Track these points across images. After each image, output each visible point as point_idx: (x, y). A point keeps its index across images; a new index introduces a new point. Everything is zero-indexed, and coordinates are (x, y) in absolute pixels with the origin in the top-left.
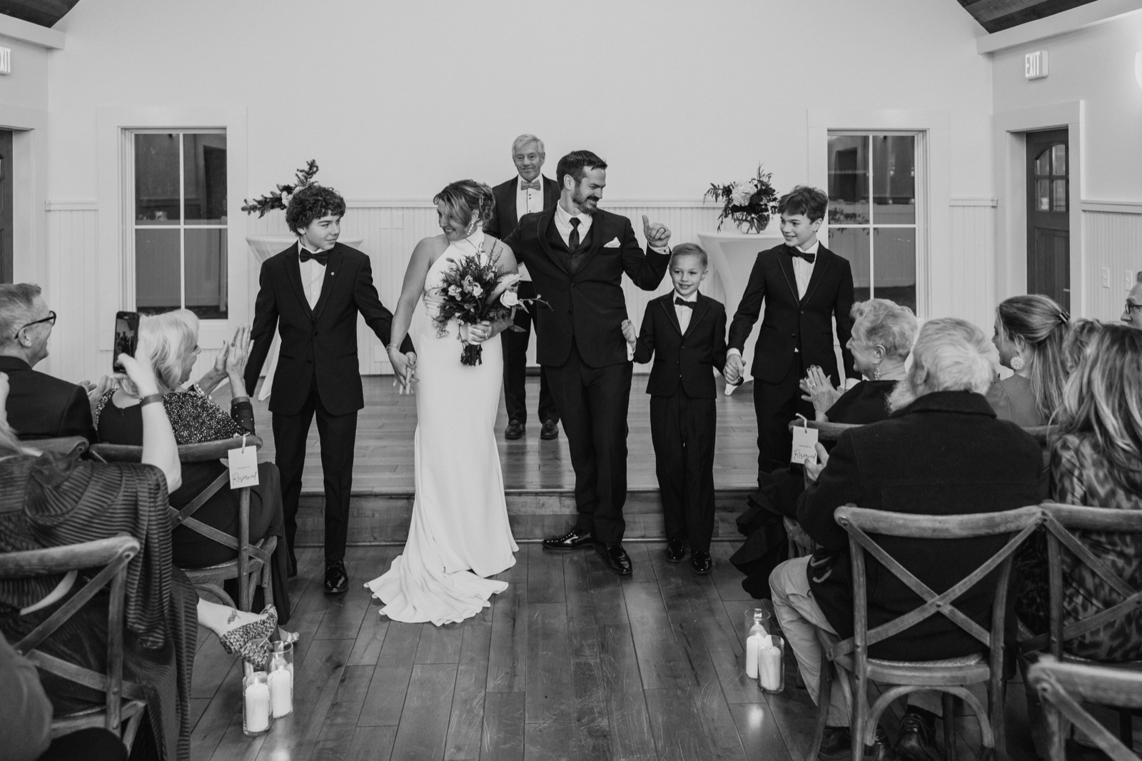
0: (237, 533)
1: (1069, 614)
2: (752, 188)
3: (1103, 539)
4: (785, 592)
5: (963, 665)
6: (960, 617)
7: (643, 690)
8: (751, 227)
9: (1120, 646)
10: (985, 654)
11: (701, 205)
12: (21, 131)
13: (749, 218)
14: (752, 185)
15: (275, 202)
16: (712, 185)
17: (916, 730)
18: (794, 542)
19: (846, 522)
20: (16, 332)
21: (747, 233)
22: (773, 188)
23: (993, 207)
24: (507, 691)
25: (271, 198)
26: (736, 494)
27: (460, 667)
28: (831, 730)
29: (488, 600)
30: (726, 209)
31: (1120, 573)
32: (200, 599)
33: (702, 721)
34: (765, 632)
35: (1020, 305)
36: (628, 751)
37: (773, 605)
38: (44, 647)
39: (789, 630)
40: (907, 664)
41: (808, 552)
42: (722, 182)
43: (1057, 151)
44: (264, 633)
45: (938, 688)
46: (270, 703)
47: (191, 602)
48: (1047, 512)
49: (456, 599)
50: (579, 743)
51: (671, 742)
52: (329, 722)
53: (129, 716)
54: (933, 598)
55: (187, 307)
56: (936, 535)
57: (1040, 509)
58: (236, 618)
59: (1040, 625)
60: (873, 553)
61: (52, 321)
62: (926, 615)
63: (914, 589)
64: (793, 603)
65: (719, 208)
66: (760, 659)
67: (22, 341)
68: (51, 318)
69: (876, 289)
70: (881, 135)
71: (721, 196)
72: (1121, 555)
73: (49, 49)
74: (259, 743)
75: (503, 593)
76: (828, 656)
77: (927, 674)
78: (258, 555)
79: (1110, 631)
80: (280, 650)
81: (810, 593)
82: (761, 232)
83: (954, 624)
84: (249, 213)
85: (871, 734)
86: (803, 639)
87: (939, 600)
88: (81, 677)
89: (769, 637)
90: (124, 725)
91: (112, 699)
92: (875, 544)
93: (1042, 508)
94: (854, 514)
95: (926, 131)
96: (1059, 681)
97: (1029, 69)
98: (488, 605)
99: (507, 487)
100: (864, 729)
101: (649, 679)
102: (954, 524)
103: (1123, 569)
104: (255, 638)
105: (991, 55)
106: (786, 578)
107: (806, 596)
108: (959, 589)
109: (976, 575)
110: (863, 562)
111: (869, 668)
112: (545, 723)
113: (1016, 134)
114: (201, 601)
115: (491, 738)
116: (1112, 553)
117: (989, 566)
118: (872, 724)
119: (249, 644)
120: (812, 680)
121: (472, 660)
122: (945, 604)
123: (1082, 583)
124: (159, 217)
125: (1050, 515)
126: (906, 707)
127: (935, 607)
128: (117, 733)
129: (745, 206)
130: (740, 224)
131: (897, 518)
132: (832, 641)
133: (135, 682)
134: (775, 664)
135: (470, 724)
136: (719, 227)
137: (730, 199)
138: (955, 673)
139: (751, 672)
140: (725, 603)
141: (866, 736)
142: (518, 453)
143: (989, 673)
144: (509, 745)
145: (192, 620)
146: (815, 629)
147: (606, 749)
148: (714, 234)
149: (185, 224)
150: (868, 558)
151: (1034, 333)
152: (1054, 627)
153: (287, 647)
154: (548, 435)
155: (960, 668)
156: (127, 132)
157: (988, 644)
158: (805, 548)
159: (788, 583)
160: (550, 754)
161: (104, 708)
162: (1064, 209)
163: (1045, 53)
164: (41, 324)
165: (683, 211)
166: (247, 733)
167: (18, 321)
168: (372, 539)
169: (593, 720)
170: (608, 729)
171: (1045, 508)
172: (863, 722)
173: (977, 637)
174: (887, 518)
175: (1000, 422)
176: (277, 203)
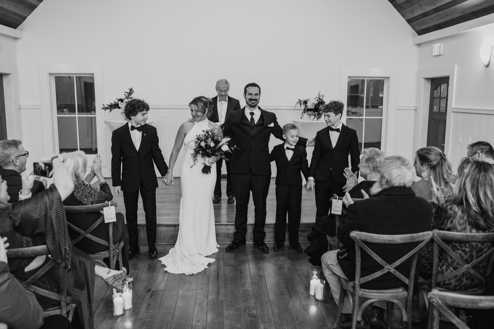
0: (108, 240)
1: (440, 272)
2: (316, 101)
3: (457, 245)
4: (327, 263)
5: (397, 291)
6: (398, 274)
7: (270, 299)
8: (315, 118)
9: (459, 285)
10: (406, 287)
11: (294, 108)
12: (7, 75)
13: (314, 114)
14: (316, 100)
15: (116, 106)
16: (299, 100)
17: (376, 315)
18: (330, 244)
19: (355, 237)
20: (12, 160)
21: (313, 120)
22: (324, 101)
23: (415, 110)
24: (216, 300)
25: (114, 104)
26: (306, 225)
27: (197, 291)
28: (343, 314)
29: (207, 266)
30: (304, 110)
31: (462, 257)
32: (96, 265)
33: (293, 311)
34: (317, 278)
35: (426, 151)
36: (264, 322)
37: (322, 269)
38: (35, 284)
39: (329, 278)
40: (375, 291)
41: (336, 248)
42: (303, 99)
43: (443, 87)
44: (121, 278)
45: (387, 300)
46: (123, 304)
47: (93, 267)
48: (435, 233)
49: (195, 265)
50: (245, 319)
51: (281, 319)
52: (147, 311)
53: (70, 310)
54: (387, 266)
55: (81, 149)
56: (390, 242)
57: (432, 233)
58: (110, 272)
59: (428, 276)
60: (365, 249)
61: (27, 155)
62: (384, 273)
63: (380, 263)
64: (331, 267)
65: (301, 110)
66: (316, 289)
67: (15, 163)
68: (27, 154)
69: (365, 143)
70: (370, 79)
71: (302, 105)
72: (464, 251)
73: (16, 39)
74: (119, 319)
75: (213, 263)
76: (344, 288)
77: (383, 295)
78: (116, 249)
79: (456, 279)
80: (126, 285)
81: (338, 264)
82: (319, 120)
83: (395, 276)
84: (105, 110)
85: (360, 317)
86: (334, 281)
87: (389, 267)
88: (50, 295)
89: (319, 280)
90: (68, 313)
91: (63, 303)
92: (365, 246)
93: (433, 232)
94: (358, 234)
95: (389, 78)
96: (439, 298)
97: (434, 51)
98: (207, 267)
99: (215, 222)
100: (357, 315)
101: (272, 296)
102: (398, 238)
103: (463, 256)
104: (118, 280)
105: (419, 45)
106: (328, 258)
107: (336, 265)
108: (398, 263)
109: (405, 257)
110: (360, 253)
111: (360, 292)
112: (231, 312)
113: (427, 79)
114: (96, 266)
115: (210, 317)
116: (460, 250)
117: (410, 254)
118: (360, 313)
119: (116, 282)
120: (336, 296)
121: (202, 288)
122: (392, 268)
123: (446, 260)
124: (65, 111)
125: (436, 235)
126: (373, 307)
127: (388, 269)
128: (66, 316)
129: (313, 109)
130: (310, 116)
131: (375, 236)
132: (346, 282)
133: (72, 297)
134: (321, 290)
135: (202, 312)
136: (301, 118)
137: (306, 106)
138: (394, 294)
139: (312, 293)
140: (301, 267)
141: (357, 317)
142: (218, 209)
143: (407, 294)
144: (218, 320)
145: (93, 273)
146: (339, 278)
147: (255, 321)
148: (299, 120)
149: (78, 114)
150: (362, 251)
151: (432, 162)
152: (434, 277)
153: (129, 283)
154: (230, 202)
155: (396, 292)
156: (51, 75)
157: (407, 283)
158: (335, 247)
159: (329, 260)
160: (233, 323)
161: (60, 307)
162: (444, 111)
163: (442, 45)
164: (22, 157)
165: (287, 111)
166: (115, 315)
167: (13, 155)
168: (160, 242)
169: (250, 311)
170: (256, 314)
171: (434, 232)
172: (357, 312)
173: (403, 281)
174: (371, 236)
175: (417, 198)
176: (117, 106)
